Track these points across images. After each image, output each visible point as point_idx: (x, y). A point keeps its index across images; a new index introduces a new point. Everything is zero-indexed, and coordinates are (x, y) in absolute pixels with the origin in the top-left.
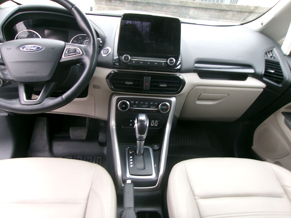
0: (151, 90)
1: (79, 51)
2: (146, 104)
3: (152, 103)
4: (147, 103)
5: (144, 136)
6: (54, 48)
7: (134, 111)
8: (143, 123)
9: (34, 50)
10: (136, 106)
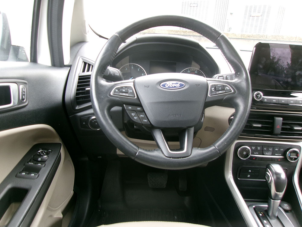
0: (282, 134)
1: (229, 89)
2: (270, 151)
3: (277, 149)
4: (271, 149)
5: (281, 194)
6: (199, 85)
7: (255, 159)
8: (278, 176)
9: (177, 87)
10: (257, 153)
